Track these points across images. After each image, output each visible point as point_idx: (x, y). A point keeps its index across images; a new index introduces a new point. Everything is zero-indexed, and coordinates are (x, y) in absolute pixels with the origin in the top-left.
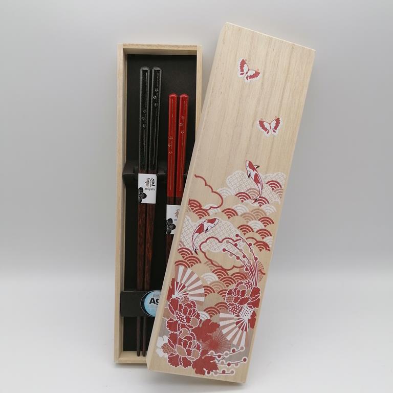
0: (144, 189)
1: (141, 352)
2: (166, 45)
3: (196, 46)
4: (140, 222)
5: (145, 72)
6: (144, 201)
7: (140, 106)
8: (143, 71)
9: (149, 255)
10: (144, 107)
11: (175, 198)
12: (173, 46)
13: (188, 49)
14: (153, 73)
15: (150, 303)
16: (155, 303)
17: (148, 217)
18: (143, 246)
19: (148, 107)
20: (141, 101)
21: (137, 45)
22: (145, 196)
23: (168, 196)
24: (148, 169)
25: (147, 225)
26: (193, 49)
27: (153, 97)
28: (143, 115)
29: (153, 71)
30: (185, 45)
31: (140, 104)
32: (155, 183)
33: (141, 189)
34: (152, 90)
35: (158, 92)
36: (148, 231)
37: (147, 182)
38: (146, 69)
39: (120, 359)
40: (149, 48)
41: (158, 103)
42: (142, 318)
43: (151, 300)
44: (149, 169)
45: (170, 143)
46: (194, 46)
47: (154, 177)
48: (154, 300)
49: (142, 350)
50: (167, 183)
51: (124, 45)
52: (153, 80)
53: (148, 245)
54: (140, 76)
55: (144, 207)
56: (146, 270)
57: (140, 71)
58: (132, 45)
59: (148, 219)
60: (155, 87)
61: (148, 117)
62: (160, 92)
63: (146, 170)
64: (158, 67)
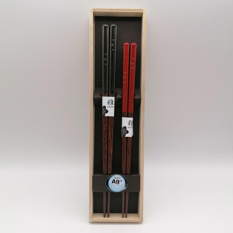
0: (106, 107)
1: (107, 214)
2: (122, 9)
3: (143, 10)
4: (104, 129)
5: (106, 28)
6: (107, 115)
7: (103, 51)
8: (104, 27)
9: (111, 151)
10: (105, 52)
11: (128, 112)
12: (127, 10)
13: (137, 11)
14: (111, 28)
15: (112, 183)
16: (115, 183)
17: (109, 126)
18: (107, 145)
19: (108, 52)
20: (103, 47)
21: (102, 9)
22: (107, 112)
23: (123, 111)
24: (108, 93)
25: (109, 130)
26: (140, 11)
27: (112, 45)
28: (105, 57)
29: (111, 27)
30: (135, 9)
31: (103, 49)
32: (114, 103)
33: (105, 107)
34: (111, 40)
35: (115, 41)
36: (110, 134)
37: (108, 102)
38: (106, 25)
39: (93, 219)
40: (110, 11)
41: (114, 48)
42: (107, 193)
43: (113, 181)
44: (110, 93)
45: (125, 76)
46: (141, 10)
47: (113, 98)
48: (115, 181)
49: (107, 213)
50: (122, 103)
51: (94, 9)
52: (111, 33)
53: (110, 144)
54: (102, 30)
55: (107, 119)
56: (109, 161)
57: (102, 27)
58: (100, 9)
59: (109, 127)
60: (113, 38)
61: (108, 59)
62: (116, 41)
63: (107, 94)
64: (114, 24)
